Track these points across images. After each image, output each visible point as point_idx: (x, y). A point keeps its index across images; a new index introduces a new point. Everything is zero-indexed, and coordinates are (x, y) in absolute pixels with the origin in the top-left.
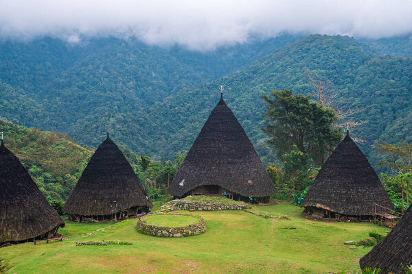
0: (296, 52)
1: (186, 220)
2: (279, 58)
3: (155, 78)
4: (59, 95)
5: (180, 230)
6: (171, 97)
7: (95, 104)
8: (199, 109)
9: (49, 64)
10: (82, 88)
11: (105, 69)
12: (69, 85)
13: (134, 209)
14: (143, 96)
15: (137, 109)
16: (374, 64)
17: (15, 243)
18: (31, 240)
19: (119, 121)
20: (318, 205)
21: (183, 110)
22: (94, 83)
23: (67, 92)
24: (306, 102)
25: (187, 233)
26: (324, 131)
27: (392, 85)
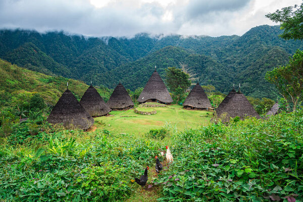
0: (163, 52)
2: (157, 54)
3: (111, 60)
4: (76, 66)
5: (150, 113)
6: (117, 68)
7: (89, 70)
8: (128, 72)
9: (72, 55)
10: (84, 64)
11: (93, 57)
12: (79, 62)
13: (130, 106)
14: (107, 67)
15: (105, 72)
16: (191, 57)
19: (98, 76)
20: (189, 105)
21: (122, 72)
22: (89, 62)
23: (79, 65)
24: (180, 71)
25: (152, 114)
26: (186, 81)
27: (197, 65)
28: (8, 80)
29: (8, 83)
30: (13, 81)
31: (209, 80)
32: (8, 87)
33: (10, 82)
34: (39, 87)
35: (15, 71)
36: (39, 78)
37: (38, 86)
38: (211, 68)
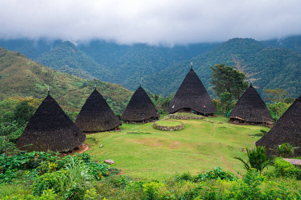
1: (176, 123)
2: (219, 49)
3: (161, 59)
5: (172, 128)
6: (168, 68)
7: (134, 71)
8: (181, 73)
10: (129, 64)
11: (139, 55)
13: (152, 118)
14: (155, 67)
15: (153, 73)
16: (264, 51)
17: (101, 132)
18: (108, 131)
19: (145, 79)
20: (237, 117)
21: (174, 73)
22: (134, 62)
23: (122, 66)
24: (231, 69)
25: (175, 129)
26: (239, 83)
27: (273, 61)
28: (37, 85)
29: (37, 88)
30: (43, 85)
31: (291, 82)
32: (37, 92)
33: (40, 86)
34: (72, 92)
35: (46, 74)
36: (72, 82)
37: (70, 91)
38: (294, 65)
